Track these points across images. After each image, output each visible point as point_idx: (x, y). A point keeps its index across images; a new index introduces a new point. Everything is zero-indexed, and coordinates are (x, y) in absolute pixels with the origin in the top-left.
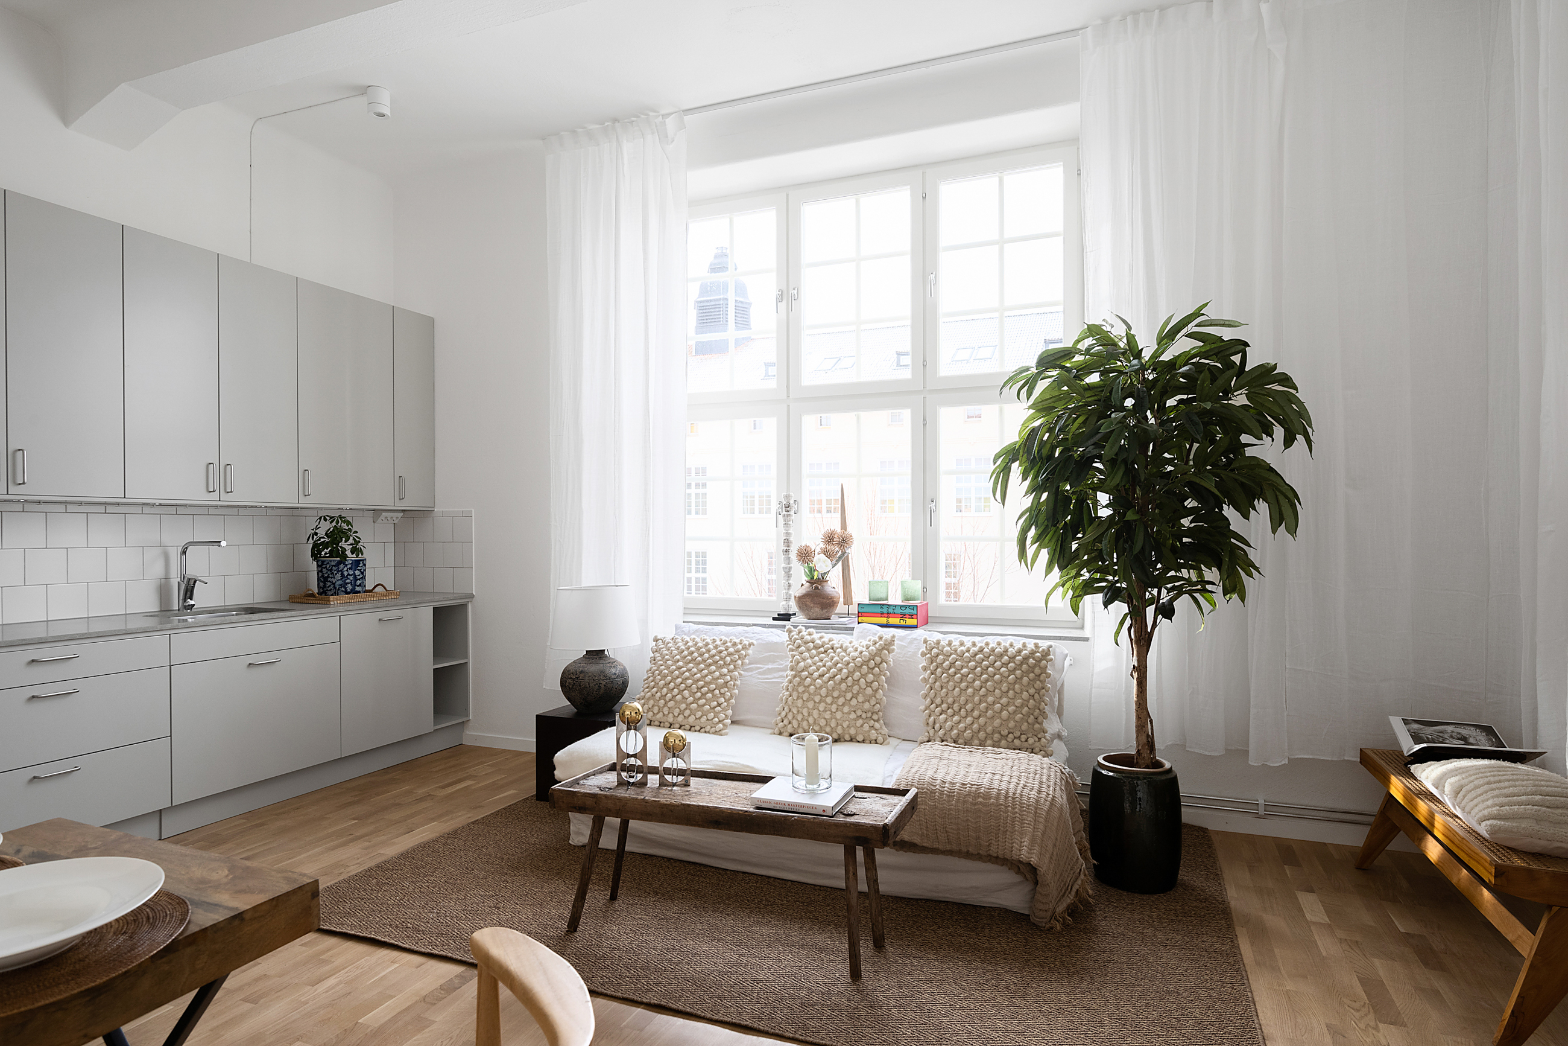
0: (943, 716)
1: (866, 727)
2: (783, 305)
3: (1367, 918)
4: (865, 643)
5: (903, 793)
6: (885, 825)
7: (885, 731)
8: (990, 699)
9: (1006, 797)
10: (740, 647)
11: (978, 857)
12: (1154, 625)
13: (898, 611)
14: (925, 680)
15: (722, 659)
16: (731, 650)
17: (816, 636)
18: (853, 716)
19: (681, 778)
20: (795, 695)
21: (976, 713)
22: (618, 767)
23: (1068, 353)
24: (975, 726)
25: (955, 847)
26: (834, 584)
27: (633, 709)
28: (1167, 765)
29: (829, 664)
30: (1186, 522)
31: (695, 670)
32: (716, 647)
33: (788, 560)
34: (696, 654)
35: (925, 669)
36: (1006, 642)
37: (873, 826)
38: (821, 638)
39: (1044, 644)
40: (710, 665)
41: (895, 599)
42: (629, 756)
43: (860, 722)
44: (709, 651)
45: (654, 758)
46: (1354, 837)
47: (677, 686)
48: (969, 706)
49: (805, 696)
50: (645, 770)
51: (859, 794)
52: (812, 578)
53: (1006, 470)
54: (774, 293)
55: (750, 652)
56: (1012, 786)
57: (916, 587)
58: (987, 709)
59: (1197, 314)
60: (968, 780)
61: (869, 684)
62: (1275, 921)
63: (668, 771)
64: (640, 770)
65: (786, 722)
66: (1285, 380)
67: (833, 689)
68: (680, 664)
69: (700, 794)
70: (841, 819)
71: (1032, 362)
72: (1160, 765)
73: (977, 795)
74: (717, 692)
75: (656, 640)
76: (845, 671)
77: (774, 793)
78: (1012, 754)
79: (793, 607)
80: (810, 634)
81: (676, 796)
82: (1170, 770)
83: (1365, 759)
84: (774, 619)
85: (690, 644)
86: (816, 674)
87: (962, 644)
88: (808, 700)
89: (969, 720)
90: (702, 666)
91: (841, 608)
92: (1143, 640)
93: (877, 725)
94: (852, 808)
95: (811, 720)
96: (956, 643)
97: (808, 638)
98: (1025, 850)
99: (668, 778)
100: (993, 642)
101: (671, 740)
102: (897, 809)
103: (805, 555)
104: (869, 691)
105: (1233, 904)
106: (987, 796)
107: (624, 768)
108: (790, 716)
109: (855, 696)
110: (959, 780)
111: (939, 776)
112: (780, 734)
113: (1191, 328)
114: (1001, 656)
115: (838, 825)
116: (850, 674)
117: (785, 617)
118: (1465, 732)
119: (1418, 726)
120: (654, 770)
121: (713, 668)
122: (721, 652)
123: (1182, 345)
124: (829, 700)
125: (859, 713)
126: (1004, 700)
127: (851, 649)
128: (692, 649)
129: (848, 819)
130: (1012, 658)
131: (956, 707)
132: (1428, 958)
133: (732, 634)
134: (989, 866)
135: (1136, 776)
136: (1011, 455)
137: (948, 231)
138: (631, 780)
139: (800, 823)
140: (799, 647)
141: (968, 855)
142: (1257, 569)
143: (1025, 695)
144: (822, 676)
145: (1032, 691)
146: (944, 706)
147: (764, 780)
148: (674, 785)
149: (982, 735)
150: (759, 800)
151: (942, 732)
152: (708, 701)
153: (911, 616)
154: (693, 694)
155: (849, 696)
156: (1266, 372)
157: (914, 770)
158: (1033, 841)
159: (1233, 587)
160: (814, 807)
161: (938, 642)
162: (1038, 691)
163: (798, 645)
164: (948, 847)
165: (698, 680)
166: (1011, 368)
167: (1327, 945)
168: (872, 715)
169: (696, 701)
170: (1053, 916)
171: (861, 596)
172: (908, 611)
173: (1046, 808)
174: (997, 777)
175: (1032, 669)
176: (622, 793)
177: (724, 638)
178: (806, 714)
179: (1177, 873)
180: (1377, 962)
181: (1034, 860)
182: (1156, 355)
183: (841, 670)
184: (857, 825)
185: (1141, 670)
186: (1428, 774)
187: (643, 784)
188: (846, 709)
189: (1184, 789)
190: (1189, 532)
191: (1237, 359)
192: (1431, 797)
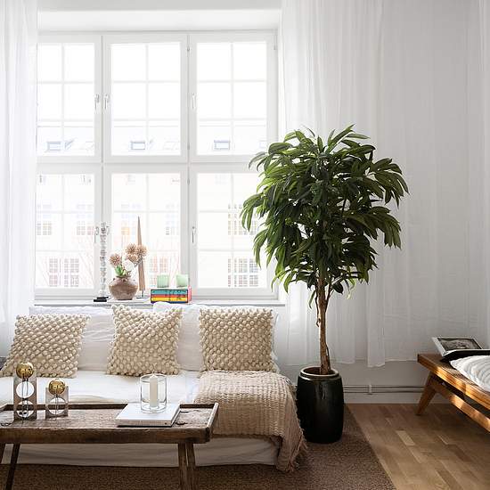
0: (215, 355)
1: (168, 364)
2: (99, 104)
3: (429, 439)
4: (164, 314)
5: (211, 406)
6: (207, 429)
7: (179, 366)
8: (242, 342)
9: (263, 399)
10: (81, 320)
11: (248, 436)
12: (329, 296)
13: (176, 293)
14: (202, 334)
15: (69, 328)
16: (75, 322)
17: (132, 310)
18: (160, 358)
19: (61, 411)
20: (121, 348)
21: (234, 351)
22: (15, 407)
23: (285, 146)
24: (234, 359)
25: (235, 432)
26: (134, 278)
27: (27, 367)
28: (336, 372)
29: (142, 327)
30: (345, 241)
31: (51, 337)
32: (64, 321)
33: (104, 264)
34: (50, 326)
35: (201, 327)
36: (247, 309)
37: (199, 430)
38: (135, 311)
39: (268, 309)
40: (61, 333)
41: (173, 286)
42: (24, 399)
43: (164, 362)
44: (59, 324)
45: (42, 399)
46: (415, 399)
47: (38, 348)
48: (230, 348)
49: (128, 349)
50: (35, 408)
51: (183, 410)
52: (121, 274)
53: (251, 211)
54: (92, 98)
55: (87, 323)
56: (265, 392)
57: (185, 278)
58: (240, 349)
59: (349, 130)
60: (240, 391)
61: (169, 339)
62: (392, 448)
63: (52, 407)
64: (30, 408)
65: (115, 366)
66: (396, 168)
67: (147, 343)
68: (40, 333)
69: (77, 421)
70: (176, 427)
71: (266, 150)
72: (332, 372)
73: (246, 399)
74: (67, 350)
75: (19, 318)
76: (153, 331)
77: (132, 414)
78: (260, 374)
79: (107, 293)
80: (128, 310)
81: (58, 424)
82: (338, 375)
83: (420, 359)
84: (95, 301)
85: (45, 320)
86: (135, 334)
87: (222, 312)
88: (130, 351)
89: (230, 355)
90: (55, 334)
91: (138, 293)
92: (323, 304)
93: (174, 363)
94: (182, 420)
95: (132, 363)
96: (219, 311)
97: (127, 312)
98: (277, 428)
99: (53, 412)
100: (240, 309)
101: (55, 386)
102: (211, 417)
103: (116, 260)
104: (169, 343)
105: (371, 442)
106: (252, 400)
107: (20, 408)
108: (118, 362)
109: (161, 347)
110: (234, 392)
111: (223, 391)
112: (111, 374)
113: (345, 138)
114: (246, 317)
115: (176, 432)
116: (157, 333)
117: (103, 299)
118: (464, 342)
119: (446, 342)
120: (42, 407)
121: (64, 334)
122: (68, 324)
123: (339, 147)
124: (144, 350)
125: (163, 356)
126: (249, 343)
127: (155, 318)
128: (47, 323)
129: (182, 427)
130: (252, 318)
131: (222, 348)
132: (462, 456)
133: (74, 312)
134: (254, 440)
135: (321, 380)
136: (255, 202)
137: (202, 72)
138: (25, 416)
139: (152, 433)
140: (122, 318)
141: (242, 436)
142: (375, 265)
143: (261, 339)
144: (138, 335)
145: (264, 336)
146: (215, 348)
147: (121, 406)
148: (57, 416)
149: (238, 364)
150: (121, 420)
151: (214, 364)
152: (61, 357)
153: (184, 296)
154: (50, 353)
155: (157, 346)
156: (385, 163)
157: (207, 389)
158: (280, 423)
159: (362, 275)
160: (159, 422)
161: (208, 311)
162: (267, 336)
163: (120, 317)
164: (231, 432)
165: (54, 343)
166: (254, 153)
167: (419, 457)
168: (170, 357)
169: (53, 357)
170: (290, 464)
171: (150, 285)
172: (182, 293)
173: (284, 403)
174: (256, 388)
175: (263, 324)
176: (19, 426)
177: (69, 315)
178: (129, 360)
179: (342, 430)
180: (442, 462)
181: (282, 434)
182: (329, 151)
183: (150, 331)
184: (188, 430)
185: (322, 321)
186: (460, 365)
187: (33, 418)
188: (155, 355)
189: (344, 384)
190: (346, 246)
191: (367, 156)
192: (462, 376)
